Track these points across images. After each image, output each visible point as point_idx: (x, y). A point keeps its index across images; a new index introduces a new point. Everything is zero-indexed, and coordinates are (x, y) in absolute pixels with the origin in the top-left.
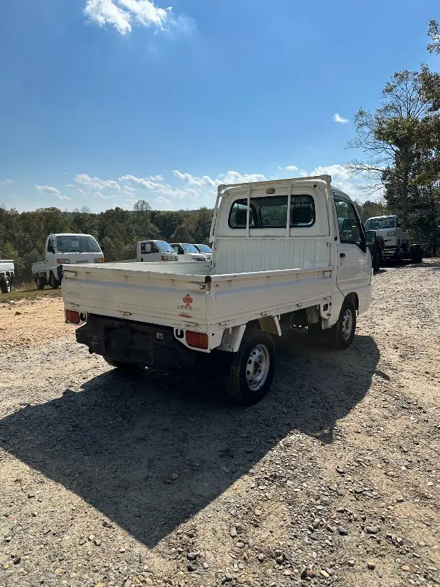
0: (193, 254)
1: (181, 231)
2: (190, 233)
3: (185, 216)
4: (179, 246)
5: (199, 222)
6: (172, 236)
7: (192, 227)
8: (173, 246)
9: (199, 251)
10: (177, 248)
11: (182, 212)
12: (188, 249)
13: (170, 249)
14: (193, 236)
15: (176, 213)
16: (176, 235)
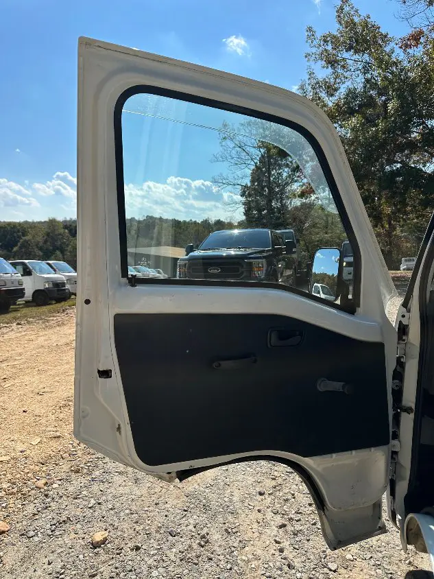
0: (46, 276)
1: (26, 245)
2: (37, 245)
3: (31, 227)
4: (24, 264)
5: (48, 234)
6: (15, 249)
7: (40, 239)
8: (14, 265)
9: (55, 270)
10: (20, 268)
11: (26, 222)
12: (37, 268)
13: (10, 269)
14: (41, 249)
15: (20, 224)
16: (21, 248)
